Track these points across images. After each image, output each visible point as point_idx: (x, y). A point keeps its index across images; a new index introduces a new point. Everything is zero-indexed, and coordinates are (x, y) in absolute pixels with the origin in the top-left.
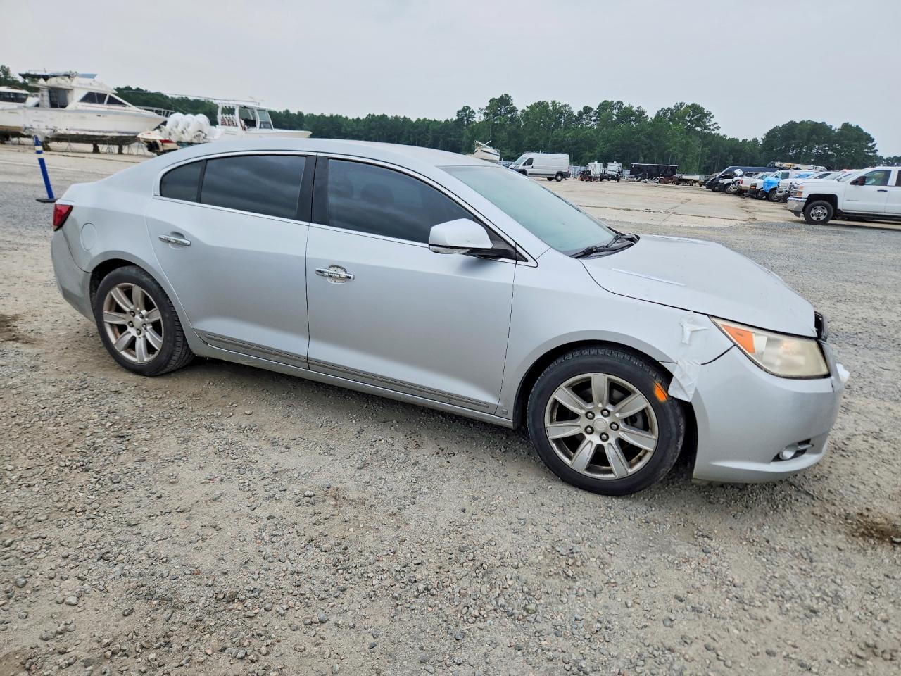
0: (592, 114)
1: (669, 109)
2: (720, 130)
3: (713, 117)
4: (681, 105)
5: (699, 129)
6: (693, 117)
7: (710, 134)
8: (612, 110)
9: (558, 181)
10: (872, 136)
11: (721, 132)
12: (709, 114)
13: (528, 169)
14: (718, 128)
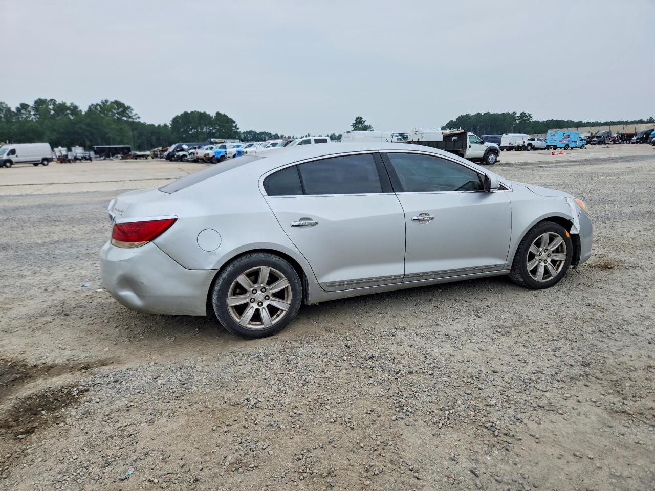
0: (29, 109)
1: (97, 105)
2: (141, 118)
3: (132, 110)
4: (107, 101)
5: (125, 118)
6: (118, 110)
7: (133, 122)
8: (47, 106)
9: (44, 165)
10: (234, 119)
11: (142, 121)
12: (129, 108)
13: (13, 158)
14: (139, 117)
